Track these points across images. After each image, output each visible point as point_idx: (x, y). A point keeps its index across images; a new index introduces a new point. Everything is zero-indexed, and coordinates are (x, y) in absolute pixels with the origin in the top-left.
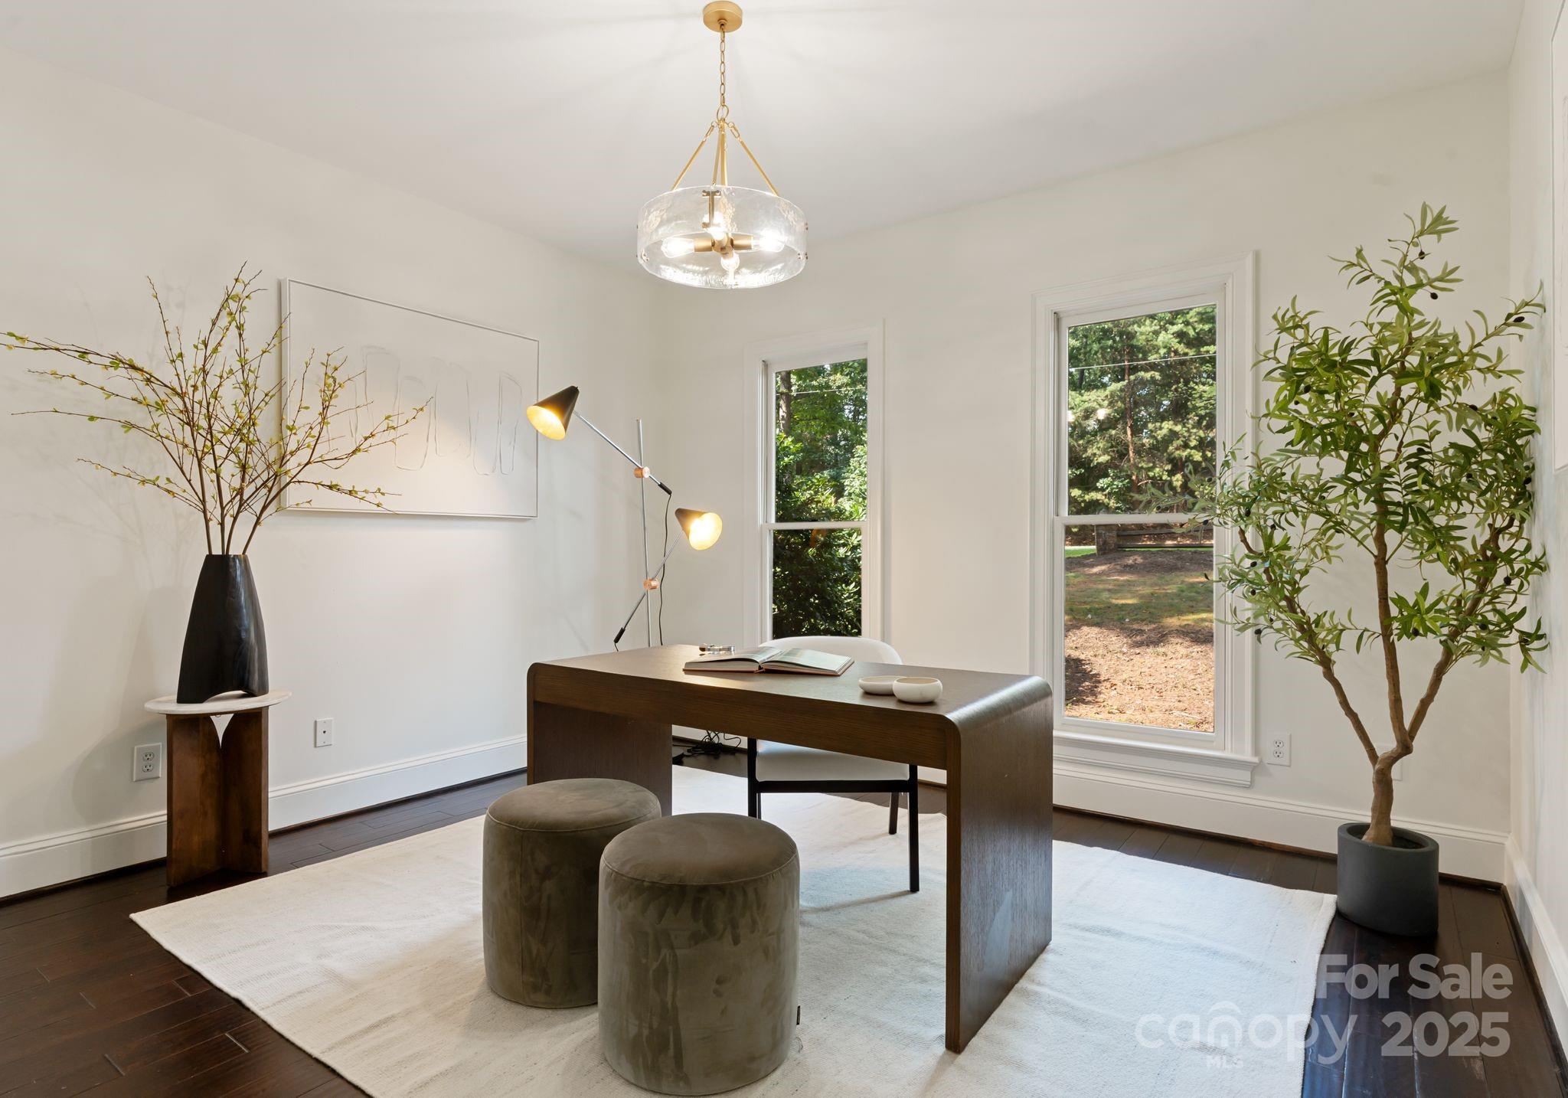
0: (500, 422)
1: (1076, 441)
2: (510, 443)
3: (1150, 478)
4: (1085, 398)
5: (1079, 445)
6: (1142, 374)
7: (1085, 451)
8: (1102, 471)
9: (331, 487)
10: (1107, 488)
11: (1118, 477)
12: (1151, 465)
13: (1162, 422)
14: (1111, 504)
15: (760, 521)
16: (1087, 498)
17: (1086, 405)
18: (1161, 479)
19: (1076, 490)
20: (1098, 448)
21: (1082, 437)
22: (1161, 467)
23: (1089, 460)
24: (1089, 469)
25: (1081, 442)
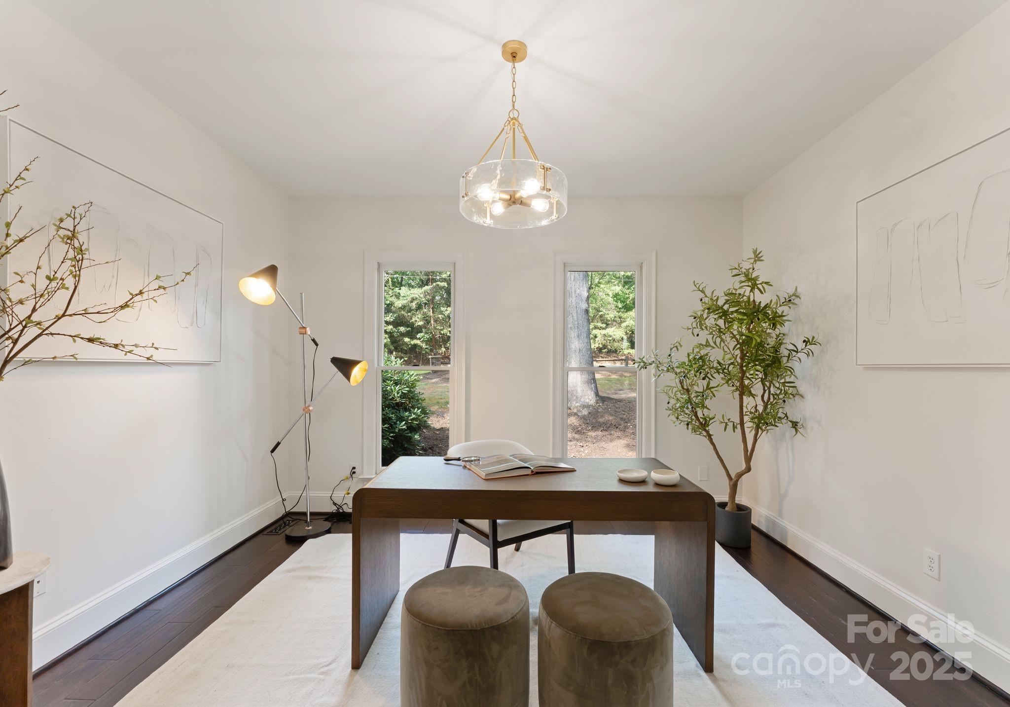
0: (196, 285)
1: (407, 313)
2: (203, 303)
3: (441, 334)
4: (411, 292)
5: (408, 316)
6: (439, 283)
7: (411, 319)
8: (419, 330)
9: (90, 340)
10: (422, 338)
11: (426, 333)
12: (442, 328)
13: (447, 307)
14: (424, 346)
15: (376, 365)
16: (412, 342)
17: (413, 296)
18: (447, 335)
19: (407, 338)
20: (418, 318)
21: (410, 312)
22: (446, 329)
23: (413, 324)
24: (413, 328)
25: (409, 314)
